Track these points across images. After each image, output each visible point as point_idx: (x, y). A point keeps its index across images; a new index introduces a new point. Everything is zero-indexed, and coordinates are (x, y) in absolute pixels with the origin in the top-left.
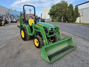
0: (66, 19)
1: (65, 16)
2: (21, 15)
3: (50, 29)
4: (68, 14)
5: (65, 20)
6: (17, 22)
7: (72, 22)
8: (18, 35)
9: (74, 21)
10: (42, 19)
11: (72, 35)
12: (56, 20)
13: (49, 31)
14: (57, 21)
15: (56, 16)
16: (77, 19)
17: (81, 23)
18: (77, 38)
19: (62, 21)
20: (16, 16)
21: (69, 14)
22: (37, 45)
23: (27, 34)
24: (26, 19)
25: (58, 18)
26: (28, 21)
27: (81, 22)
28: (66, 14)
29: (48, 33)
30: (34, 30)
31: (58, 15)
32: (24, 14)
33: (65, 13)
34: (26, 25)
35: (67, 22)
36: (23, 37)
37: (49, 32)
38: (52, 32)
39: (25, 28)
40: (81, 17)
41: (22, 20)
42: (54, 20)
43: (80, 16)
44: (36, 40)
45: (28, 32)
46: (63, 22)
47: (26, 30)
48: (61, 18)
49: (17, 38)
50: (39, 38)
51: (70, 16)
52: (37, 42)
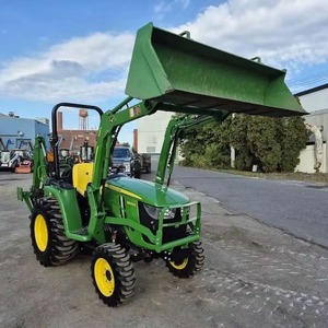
0: (250, 154)
1: (245, 140)
2: (40, 140)
3: (167, 214)
4: (258, 135)
5: (248, 161)
6: (18, 170)
7: (279, 169)
8: (16, 235)
9: (287, 165)
10: (137, 156)
11: (278, 233)
12: (202, 160)
13: (165, 221)
14: (207, 164)
15: (201, 142)
16: (301, 157)
17: (323, 175)
18: (302, 249)
19: (232, 164)
20: (13, 139)
21: (260, 132)
22: (107, 288)
23: (62, 232)
24: (64, 153)
25: (211, 148)
26: (70, 172)
27: (323, 170)
28: (250, 136)
29: (160, 232)
30: (94, 214)
31: (212, 135)
32: (55, 139)
33: (245, 130)
34: (58, 193)
35: (255, 168)
36: (42, 246)
37: (161, 225)
38: (177, 225)
39: (54, 204)
40: (322, 148)
41: (43, 165)
42: (192, 158)
43: (313, 143)
44: (102, 266)
45: (66, 220)
46: (236, 168)
47: (58, 211)
48: (225, 150)
49: (15, 250)
50: (114, 253)
51: (267, 143)
52: (108, 274)
